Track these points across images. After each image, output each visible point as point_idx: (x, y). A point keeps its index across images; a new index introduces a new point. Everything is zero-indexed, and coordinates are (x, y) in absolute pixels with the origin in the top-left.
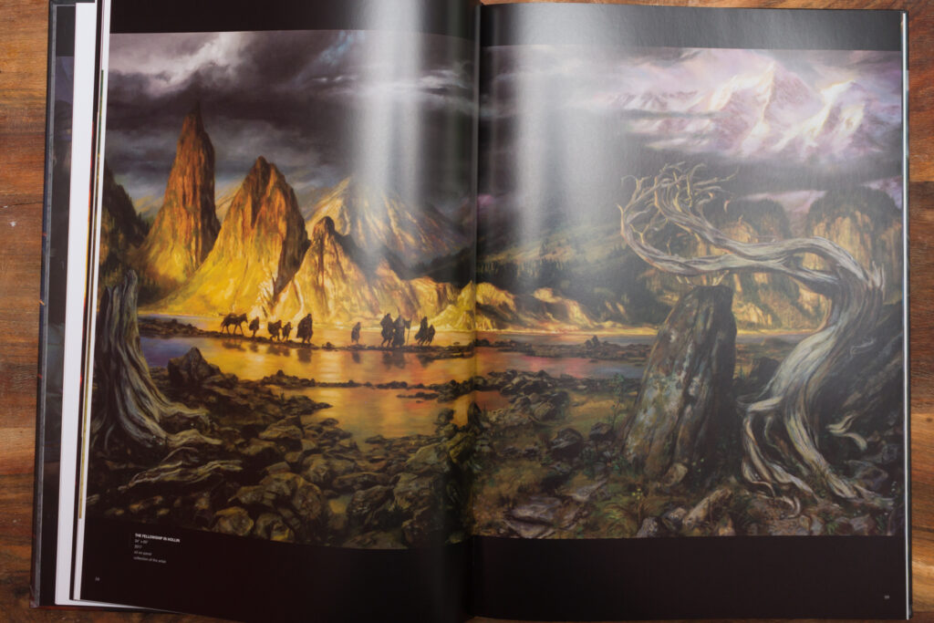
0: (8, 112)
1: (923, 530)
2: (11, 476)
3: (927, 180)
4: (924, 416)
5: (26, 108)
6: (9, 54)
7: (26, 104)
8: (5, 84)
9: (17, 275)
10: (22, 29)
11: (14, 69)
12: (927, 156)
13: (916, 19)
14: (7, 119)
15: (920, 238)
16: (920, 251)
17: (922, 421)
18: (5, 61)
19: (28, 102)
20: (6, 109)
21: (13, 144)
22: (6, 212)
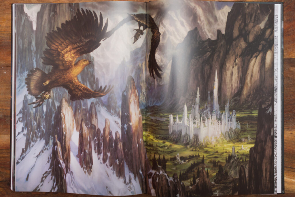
0: (3, 38)
1: (289, 168)
2: (6, 149)
3: (291, 57)
4: (290, 132)
5: (8, 37)
6: (3, 20)
7: (8, 36)
8: (2, 30)
9: (7, 88)
10: (7, 13)
11: (5, 25)
12: (291, 50)
13: (288, 6)
14: (3, 41)
15: (289, 76)
16: (289, 80)
17: (289, 134)
18: (2, 22)
19: (9, 35)
20: (2, 37)
21: (5, 48)
22: (3, 69)
